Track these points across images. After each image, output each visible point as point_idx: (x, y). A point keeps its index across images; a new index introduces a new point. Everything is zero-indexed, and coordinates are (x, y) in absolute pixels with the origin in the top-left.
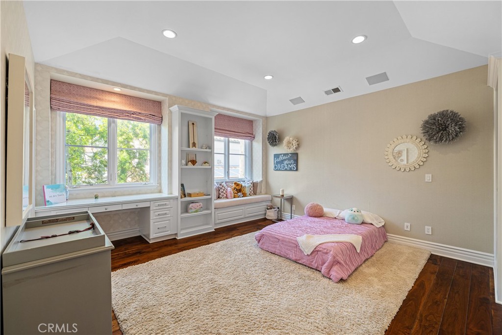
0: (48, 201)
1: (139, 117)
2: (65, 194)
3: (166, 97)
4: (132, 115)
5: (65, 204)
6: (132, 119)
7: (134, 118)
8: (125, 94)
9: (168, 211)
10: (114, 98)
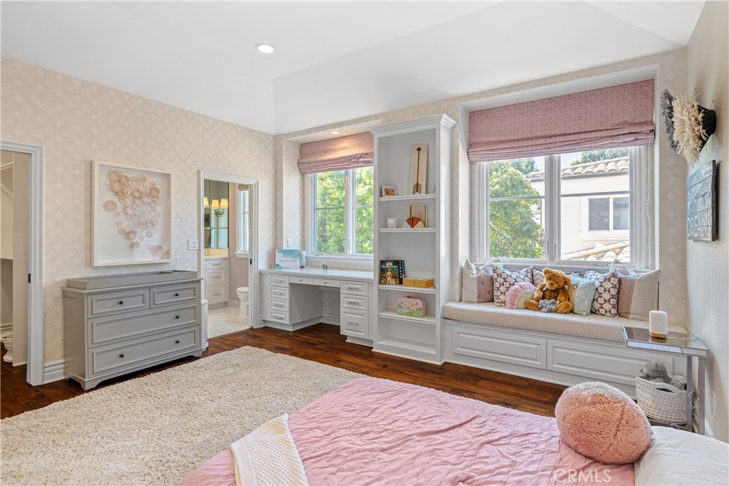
0: (278, 265)
1: (366, 159)
2: (299, 261)
3: (379, 118)
4: (361, 160)
5: (298, 271)
6: (360, 164)
7: (362, 162)
8: (359, 132)
9: (361, 301)
10: (345, 144)
